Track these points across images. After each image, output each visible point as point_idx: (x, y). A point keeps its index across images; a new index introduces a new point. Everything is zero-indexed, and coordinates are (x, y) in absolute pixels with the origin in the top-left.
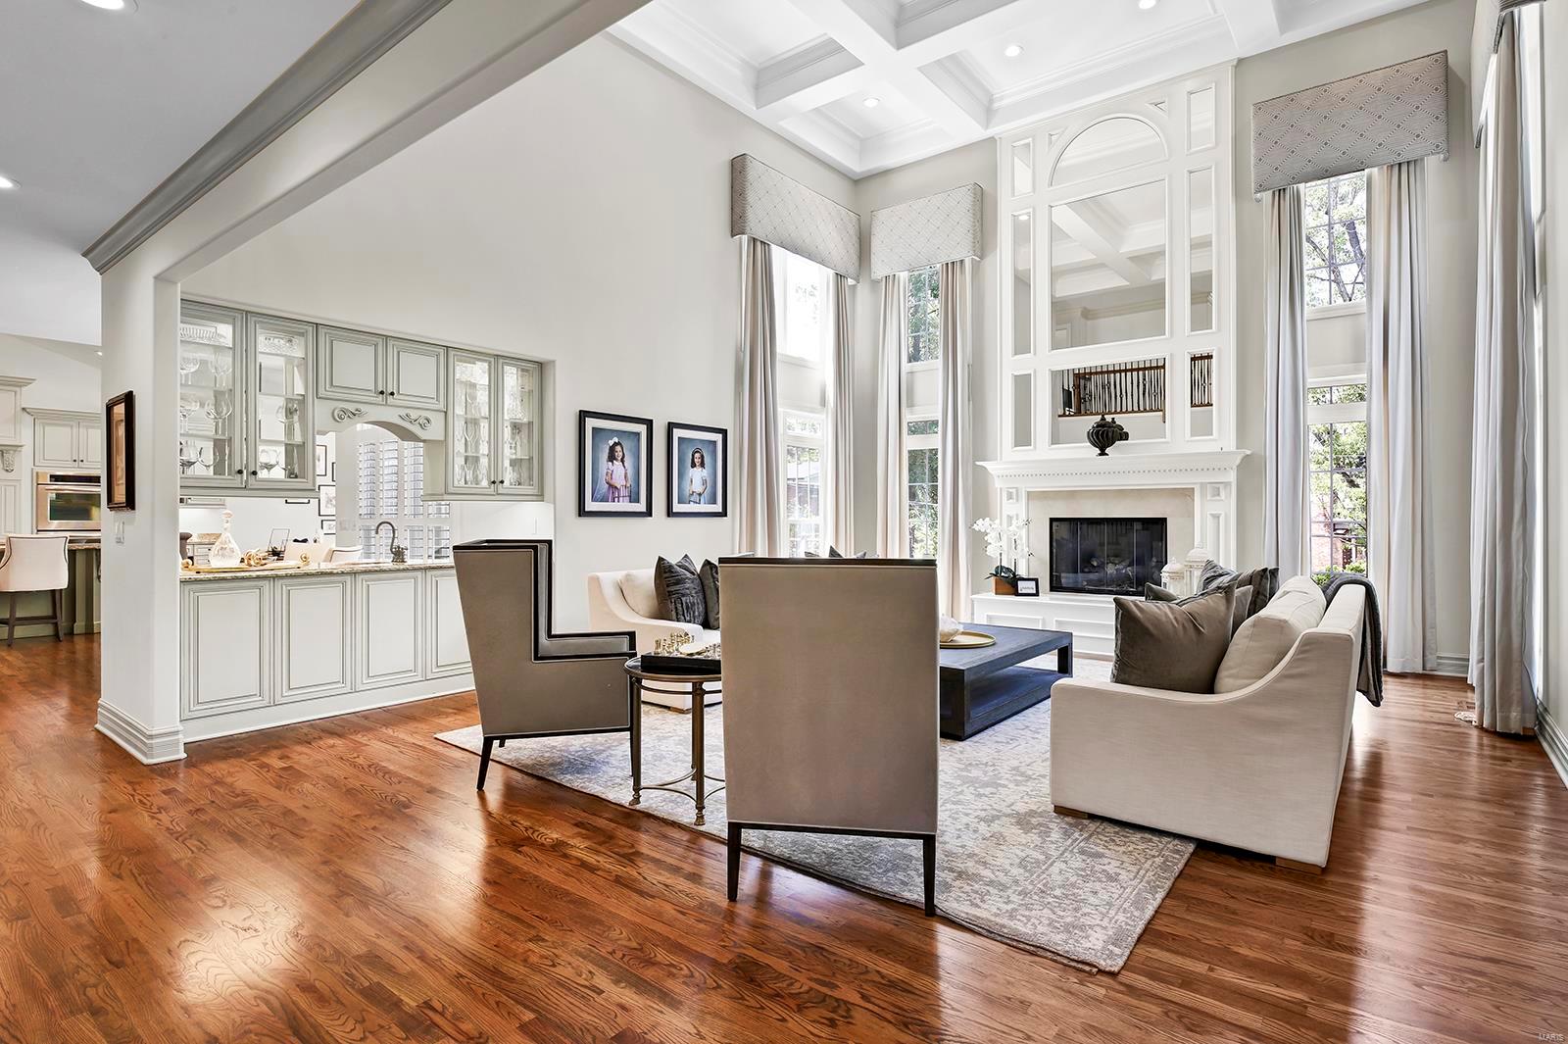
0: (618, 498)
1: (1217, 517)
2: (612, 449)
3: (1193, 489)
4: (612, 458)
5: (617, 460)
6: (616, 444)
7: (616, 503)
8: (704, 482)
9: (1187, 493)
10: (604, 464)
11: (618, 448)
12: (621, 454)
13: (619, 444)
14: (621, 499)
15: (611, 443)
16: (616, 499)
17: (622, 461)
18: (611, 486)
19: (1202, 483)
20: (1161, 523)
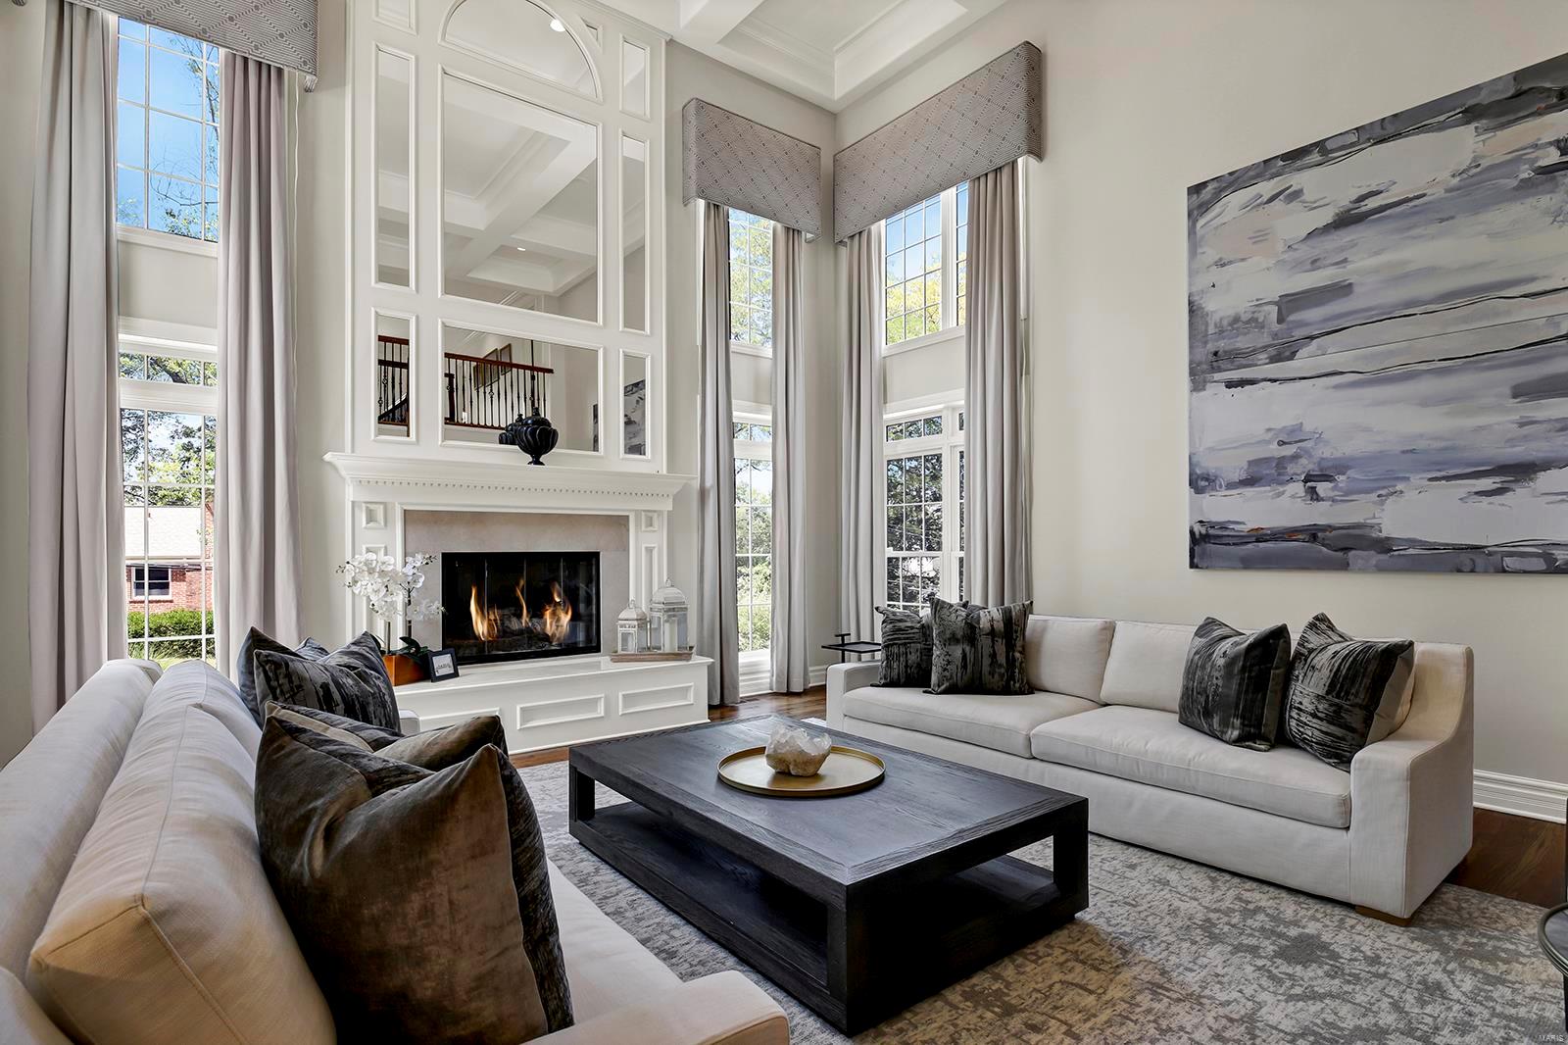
1: (650, 551)
3: (628, 517)
9: (620, 522)
19: (636, 511)
20: (592, 558)
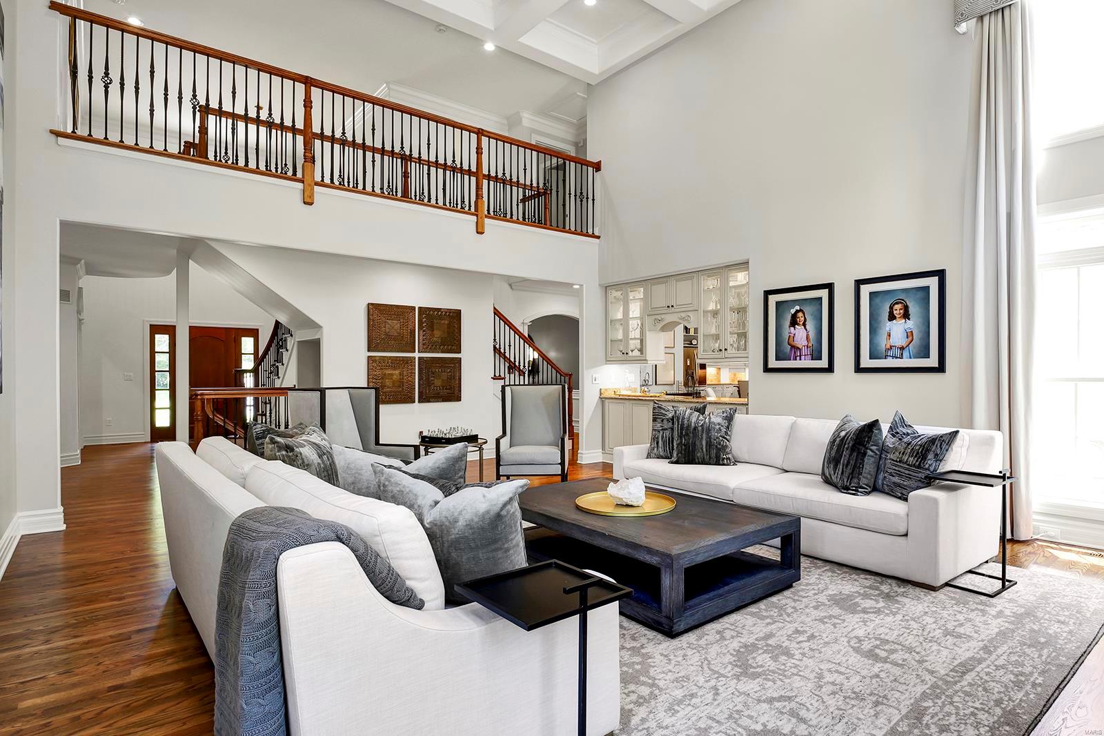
0: (800, 356)
2: (794, 317)
4: (794, 323)
5: (798, 325)
6: (797, 311)
7: (798, 361)
8: (909, 335)
10: (787, 330)
11: (800, 314)
12: (803, 319)
13: (801, 310)
14: (803, 357)
15: (793, 311)
16: (798, 358)
17: (804, 325)
18: (794, 347)
